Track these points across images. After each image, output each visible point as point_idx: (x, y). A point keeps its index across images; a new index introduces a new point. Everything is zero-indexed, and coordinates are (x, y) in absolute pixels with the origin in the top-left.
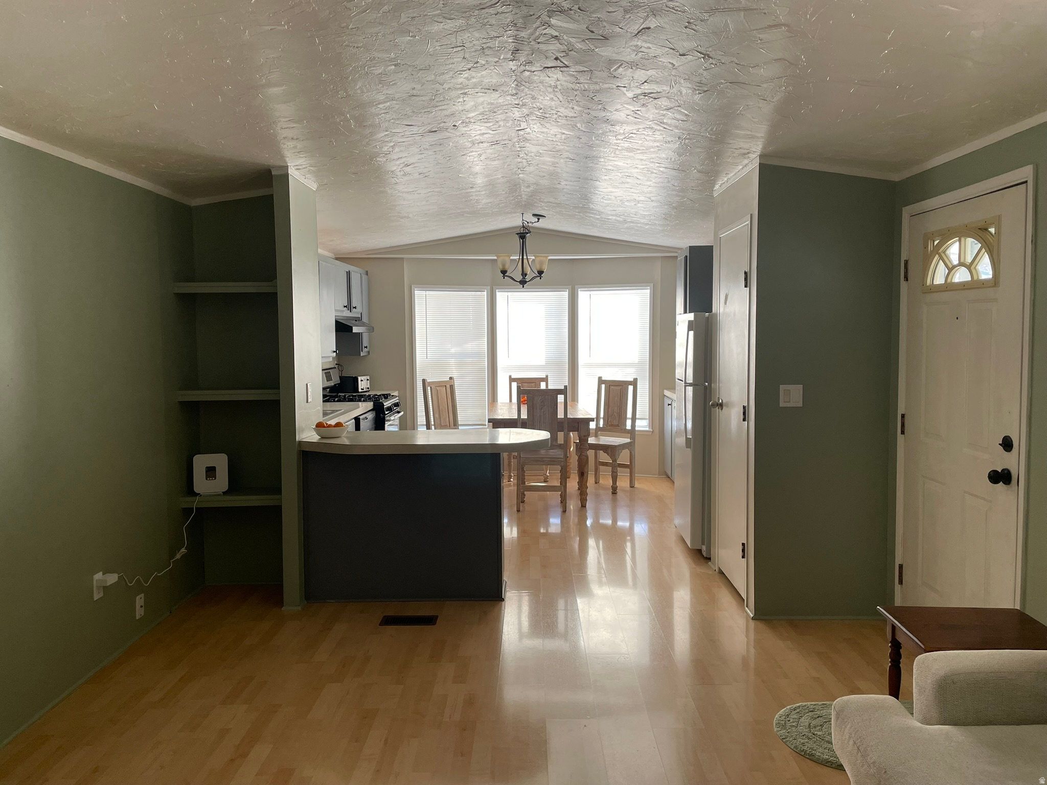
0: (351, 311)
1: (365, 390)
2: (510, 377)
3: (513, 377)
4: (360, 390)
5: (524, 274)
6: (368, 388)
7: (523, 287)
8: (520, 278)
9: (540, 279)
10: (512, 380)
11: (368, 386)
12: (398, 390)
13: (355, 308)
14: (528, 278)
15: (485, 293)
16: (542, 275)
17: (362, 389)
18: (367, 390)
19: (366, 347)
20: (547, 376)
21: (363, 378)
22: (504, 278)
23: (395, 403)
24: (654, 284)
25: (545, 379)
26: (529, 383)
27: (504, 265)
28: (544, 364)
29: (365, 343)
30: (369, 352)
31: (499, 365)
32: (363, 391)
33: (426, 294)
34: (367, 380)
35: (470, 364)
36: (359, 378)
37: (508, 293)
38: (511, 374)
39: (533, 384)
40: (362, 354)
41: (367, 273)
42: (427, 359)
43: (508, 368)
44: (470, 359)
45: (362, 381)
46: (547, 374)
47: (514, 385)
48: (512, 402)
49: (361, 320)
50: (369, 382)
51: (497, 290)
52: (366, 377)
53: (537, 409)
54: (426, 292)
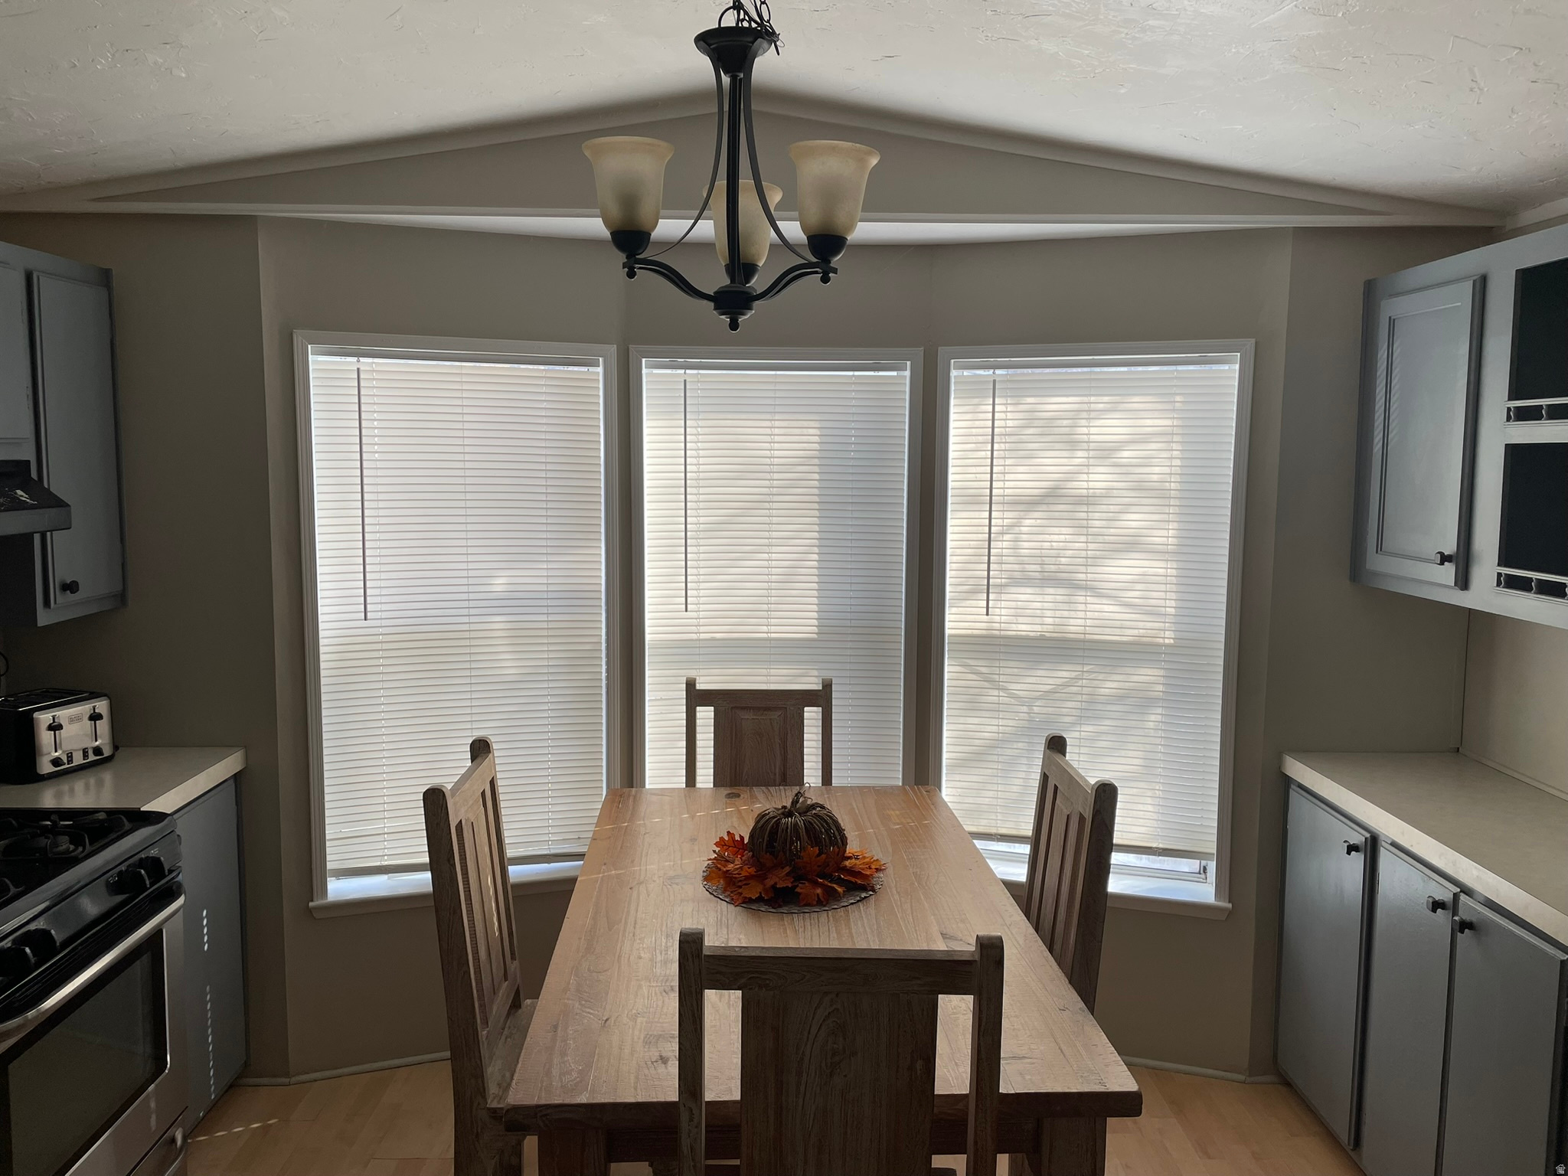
1: (78, 760)
2: (690, 685)
3: (699, 686)
4: (45, 767)
5: (740, 267)
6: (97, 751)
7: (734, 326)
9: (825, 279)
10: (696, 697)
11: (103, 741)
12: (245, 747)
14: (758, 283)
15: (600, 370)
16: (836, 260)
17: (56, 762)
18: (92, 758)
19: (70, 587)
20: (827, 686)
21: (63, 714)
22: (631, 274)
23: (120, 873)
24: (1256, 343)
25: (822, 698)
26: (759, 709)
27: (629, 201)
28: (815, 636)
29: (61, 572)
30: (121, 598)
31: (648, 637)
32: (67, 766)
33: (358, 369)
34: (95, 717)
35: (548, 636)
36: (44, 718)
37: (688, 371)
38: (692, 674)
39: (775, 715)
40: (44, 618)
41: (105, 278)
42: (366, 619)
43: (683, 650)
44: (544, 618)
45: (55, 727)
46: (827, 675)
47: (705, 715)
48: (694, 786)
49: (34, 475)
50: (103, 726)
51: (644, 360)
52: (84, 709)
53: (805, 1075)
54: (359, 361)
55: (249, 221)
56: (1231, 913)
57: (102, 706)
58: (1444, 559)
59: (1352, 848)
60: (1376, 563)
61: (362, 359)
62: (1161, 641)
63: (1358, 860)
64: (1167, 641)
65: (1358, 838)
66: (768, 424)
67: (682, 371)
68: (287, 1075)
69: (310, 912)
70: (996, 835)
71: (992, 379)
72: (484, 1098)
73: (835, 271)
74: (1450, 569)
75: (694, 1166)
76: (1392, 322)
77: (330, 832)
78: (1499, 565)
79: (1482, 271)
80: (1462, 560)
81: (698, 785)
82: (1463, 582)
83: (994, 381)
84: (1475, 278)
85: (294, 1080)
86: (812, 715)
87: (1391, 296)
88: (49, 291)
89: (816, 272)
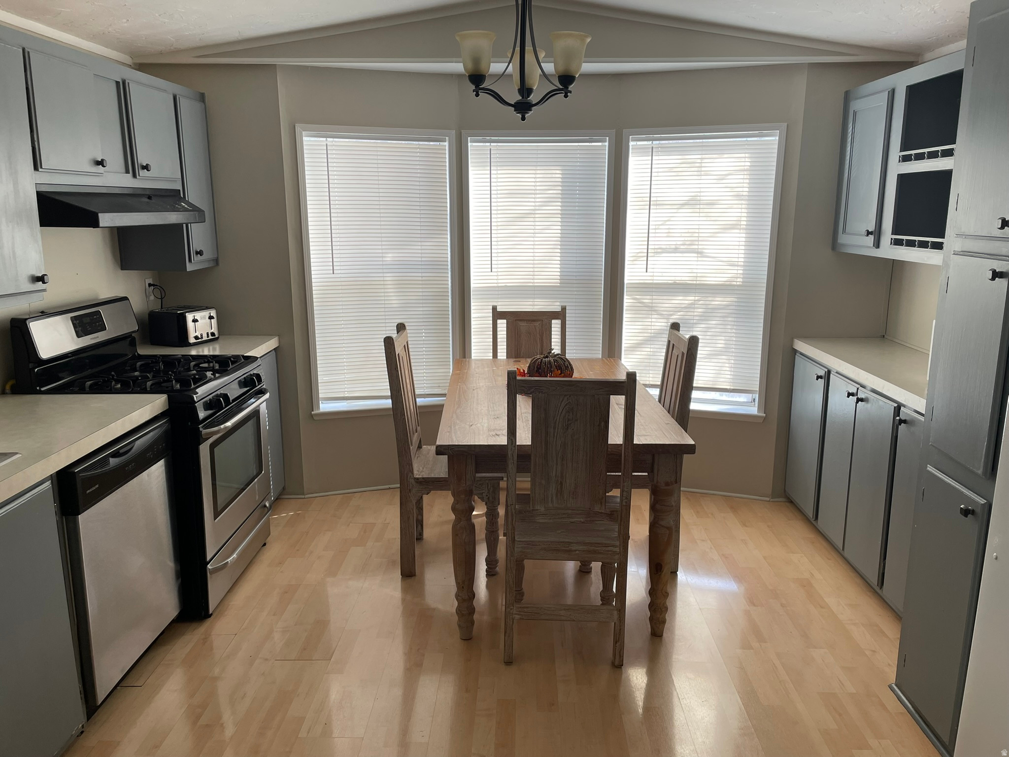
0: (134, 176)
1: (205, 338)
2: (494, 309)
3: (499, 309)
4: (192, 340)
5: (525, 90)
6: (213, 334)
7: (523, 119)
8: (514, 97)
9: (566, 96)
10: (497, 315)
11: (215, 330)
12: (278, 336)
13: (146, 167)
14: (533, 98)
15: (446, 144)
16: (571, 88)
17: (196, 338)
18: (210, 337)
19: (200, 253)
20: (564, 309)
21: (198, 315)
22: (477, 95)
23: (245, 378)
24: (788, 125)
25: (561, 315)
26: (529, 320)
27: (476, 61)
28: (559, 284)
29: (196, 245)
30: (216, 261)
31: (472, 286)
32: (200, 340)
33: (327, 144)
34: (211, 318)
35: (422, 284)
36: (190, 317)
37: (492, 144)
38: (495, 304)
39: (537, 324)
40: (190, 267)
41: (202, 98)
42: (333, 273)
43: (489, 292)
44: (420, 275)
45: (195, 321)
46: (564, 304)
47: (502, 324)
48: (497, 358)
49: (182, 196)
50: (214, 321)
51: (469, 138)
52: (205, 314)
53: (557, 429)
54: (326, 140)
55: (274, 66)
56: (765, 418)
57: (213, 313)
58: (869, 233)
59: (819, 377)
60: (843, 239)
61: (328, 139)
62: (735, 283)
63: (821, 382)
64: (738, 283)
65: (822, 373)
66: (534, 172)
67: (489, 144)
68: (303, 494)
69: (312, 416)
70: (648, 385)
71: (651, 147)
72: (413, 473)
73: (570, 92)
74: (871, 237)
75: (513, 463)
76: (855, 113)
77: (321, 379)
78: (892, 234)
79: (892, 87)
80: (877, 234)
81: (499, 358)
82: (877, 244)
83: (652, 147)
84: (889, 90)
85: (306, 496)
86: (556, 324)
87: (857, 99)
88: (185, 105)
89: (562, 93)
